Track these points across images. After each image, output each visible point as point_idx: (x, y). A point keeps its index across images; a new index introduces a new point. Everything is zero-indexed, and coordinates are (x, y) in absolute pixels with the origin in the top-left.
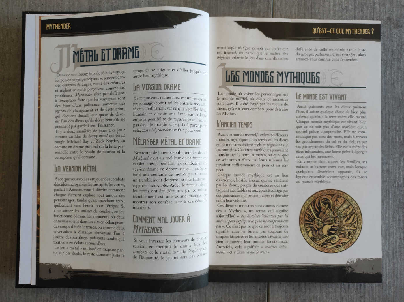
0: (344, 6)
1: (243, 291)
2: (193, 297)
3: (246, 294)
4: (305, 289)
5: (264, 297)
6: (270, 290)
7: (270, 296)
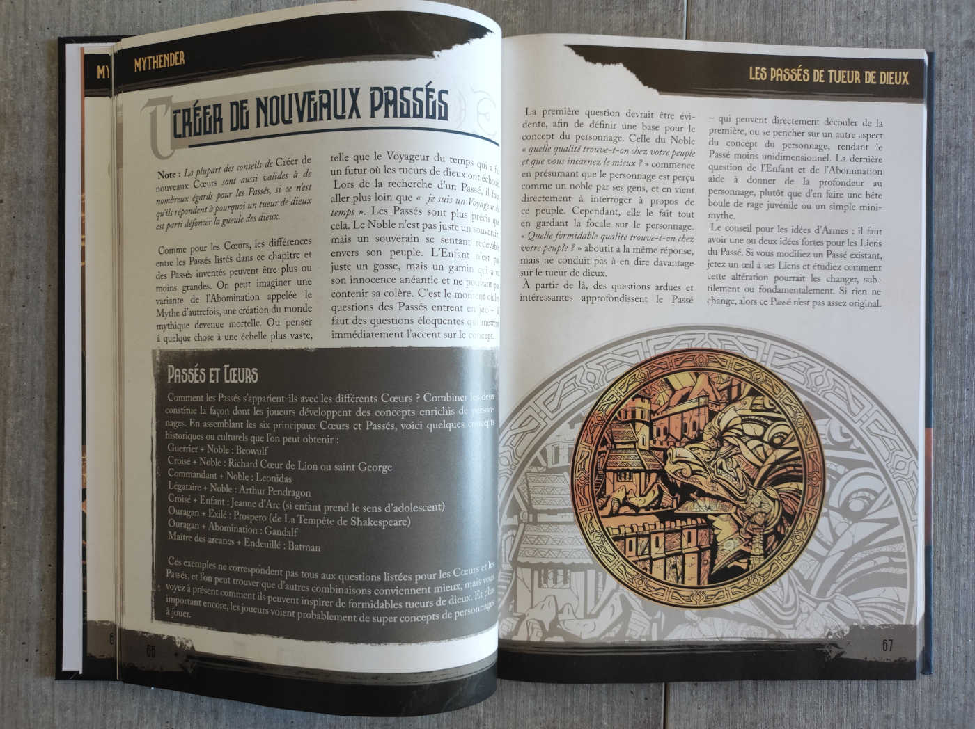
0: (861, 10)
1: (605, 704)
2: (484, 717)
3: (613, 709)
4: (756, 699)
5: (657, 718)
6: (671, 700)
7: (671, 715)
